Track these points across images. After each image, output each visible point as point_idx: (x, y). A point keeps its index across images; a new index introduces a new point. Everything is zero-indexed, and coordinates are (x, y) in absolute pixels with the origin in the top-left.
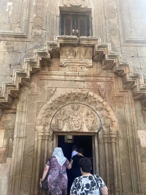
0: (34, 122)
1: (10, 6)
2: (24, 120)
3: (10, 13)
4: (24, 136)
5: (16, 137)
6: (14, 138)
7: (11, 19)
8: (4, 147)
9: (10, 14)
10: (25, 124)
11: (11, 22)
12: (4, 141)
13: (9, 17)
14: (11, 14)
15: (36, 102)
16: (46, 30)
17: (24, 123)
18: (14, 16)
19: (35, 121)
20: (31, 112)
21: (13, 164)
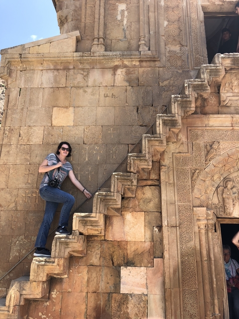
0: (189, 201)
1: (123, 11)
2: (174, 197)
3: (125, 22)
4: (178, 223)
5: (166, 224)
6: (164, 226)
7: (127, 32)
8: (147, 241)
9: (124, 24)
10: (177, 203)
11: (128, 37)
12: (146, 231)
13: (123, 29)
14: (127, 24)
15: (188, 167)
16: (187, 46)
17: (175, 201)
18: (131, 27)
19: (191, 199)
20: (182, 183)
21: (168, 270)
